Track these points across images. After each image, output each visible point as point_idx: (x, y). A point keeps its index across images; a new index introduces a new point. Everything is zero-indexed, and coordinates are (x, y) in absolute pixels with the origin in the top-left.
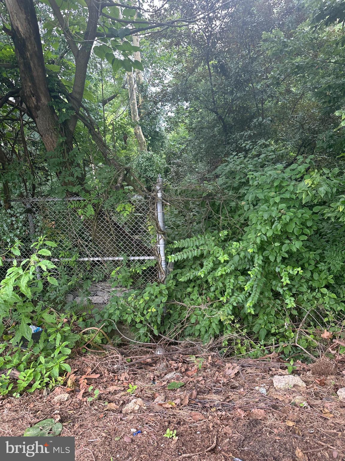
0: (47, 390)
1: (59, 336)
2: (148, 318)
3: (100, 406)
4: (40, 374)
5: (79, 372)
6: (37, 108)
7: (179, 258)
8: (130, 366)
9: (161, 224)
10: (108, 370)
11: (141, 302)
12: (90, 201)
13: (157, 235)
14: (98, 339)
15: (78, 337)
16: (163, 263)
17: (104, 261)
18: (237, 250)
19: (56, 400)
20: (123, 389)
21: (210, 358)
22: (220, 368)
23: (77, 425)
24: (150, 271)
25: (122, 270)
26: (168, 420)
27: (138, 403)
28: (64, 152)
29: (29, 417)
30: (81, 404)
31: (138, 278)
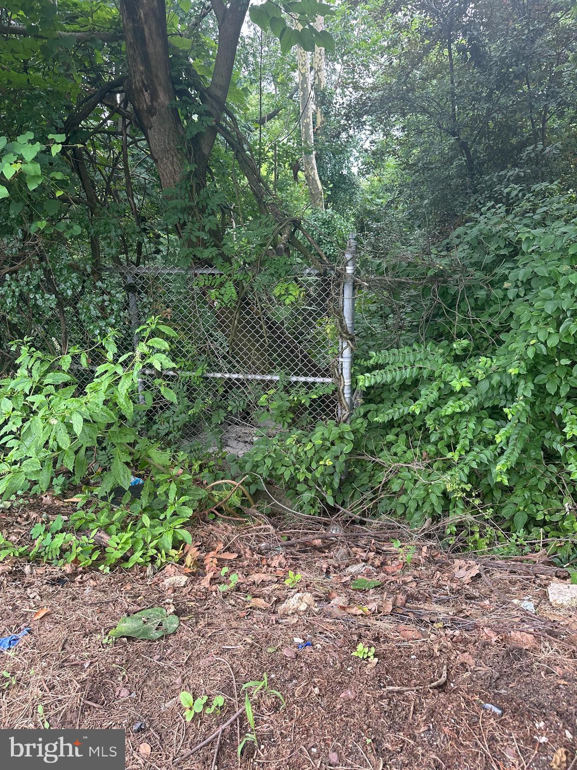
0: (153, 567)
1: (173, 487)
2: (318, 475)
3: (239, 600)
4: (142, 541)
5: (204, 547)
6: (151, 111)
7: (379, 379)
8: (287, 546)
9: (348, 322)
10: (251, 549)
11: (308, 447)
12: (230, 275)
13: (340, 341)
14: (236, 501)
15: (202, 493)
16: (347, 391)
17: (248, 380)
18: (487, 371)
19: (167, 585)
20: (276, 580)
21: (425, 549)
22: (443, 566)
23: (202, 623)
24: (323, 402)
25: (277, 396)
26: (357, 632)
27: (305, 599)
28: (191, 191)
29: (126, 601)
30: (207, 593)
31: (302, 413)
